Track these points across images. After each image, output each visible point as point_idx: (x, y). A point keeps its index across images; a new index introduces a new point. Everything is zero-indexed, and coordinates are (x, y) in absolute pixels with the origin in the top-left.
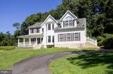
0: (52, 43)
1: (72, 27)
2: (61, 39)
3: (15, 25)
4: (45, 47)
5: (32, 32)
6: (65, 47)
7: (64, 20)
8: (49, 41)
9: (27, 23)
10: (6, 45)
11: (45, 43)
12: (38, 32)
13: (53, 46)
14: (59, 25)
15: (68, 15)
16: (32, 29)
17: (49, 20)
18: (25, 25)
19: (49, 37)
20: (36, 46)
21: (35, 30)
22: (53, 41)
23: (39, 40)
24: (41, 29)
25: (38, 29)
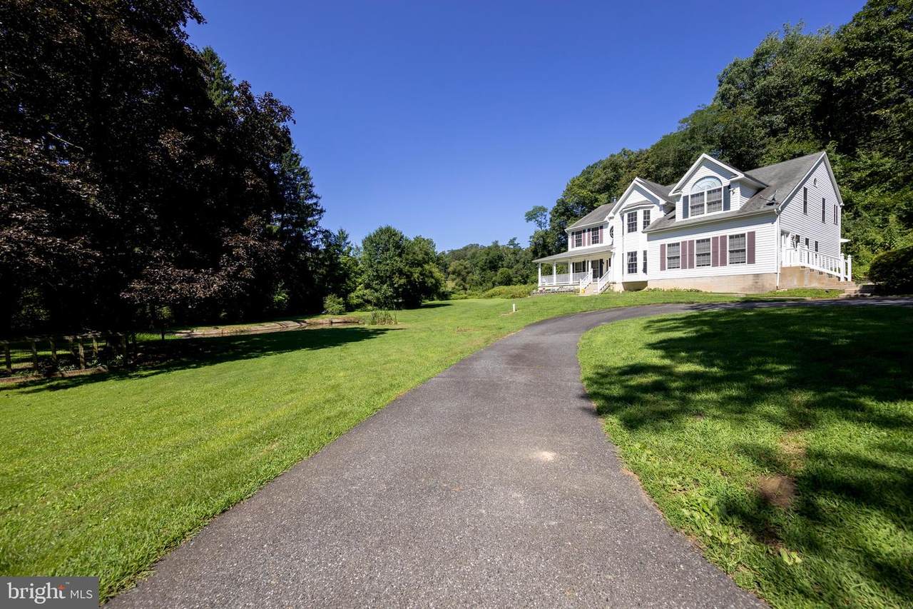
0: (639, 277)
1: (720, 213)
2: (672, 260)
3: (531, 216)
4: (619, 288)
5: (579, 243)
6: (684, 286)
7: (687, 191)
8: (632, 268)
9: (571, 201)
10: (508, 281)
11: (617, 274)
12: (595, 240)
13: (645, 284)
14: (670, 208)
15: (705, 171)
16: (578, 233)
17: (633, 197)
18: (566, 212)
19: (633, 255)
20: (587, 285)
21: (587, 236)
22: (645, 270)
23: (599, 268)
24: (606, 232)
25: (596, 230)
